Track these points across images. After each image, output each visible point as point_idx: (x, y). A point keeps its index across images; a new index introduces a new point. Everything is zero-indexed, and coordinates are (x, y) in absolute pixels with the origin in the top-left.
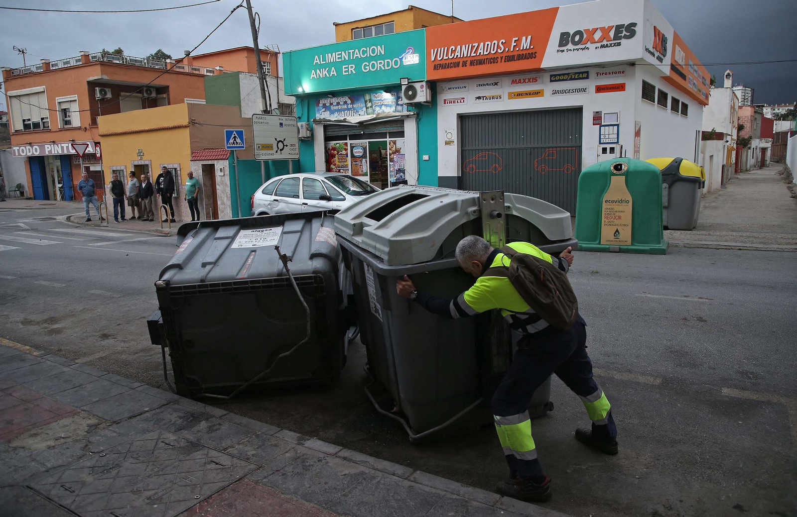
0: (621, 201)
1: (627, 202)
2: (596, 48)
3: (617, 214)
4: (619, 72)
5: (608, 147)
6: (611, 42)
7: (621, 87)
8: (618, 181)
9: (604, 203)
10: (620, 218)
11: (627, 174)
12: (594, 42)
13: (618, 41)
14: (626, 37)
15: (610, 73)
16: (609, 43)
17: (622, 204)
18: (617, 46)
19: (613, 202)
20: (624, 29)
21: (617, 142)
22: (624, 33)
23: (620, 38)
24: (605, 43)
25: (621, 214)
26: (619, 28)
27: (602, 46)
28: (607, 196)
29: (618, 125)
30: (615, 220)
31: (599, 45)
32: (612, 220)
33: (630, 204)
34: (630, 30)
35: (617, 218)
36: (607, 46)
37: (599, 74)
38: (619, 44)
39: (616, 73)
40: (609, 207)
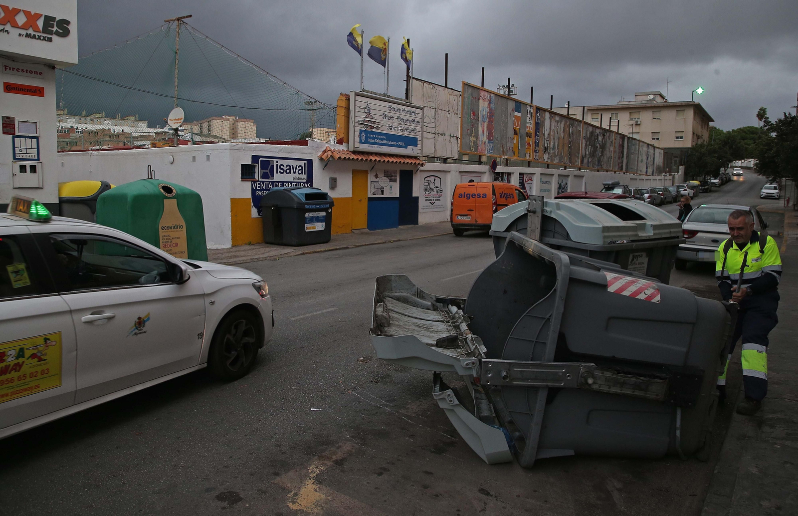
0: (176, 227)
1: (181, 227)
2: (20, 35)
3: (174, 241)
4: (36, 73)
5: (28, 164)
6: (40, 34)
7: (38, 92)
8: (170, 205)
9: (160, 230)
10: (177, 245)
11: (177, 197)
12: (15, 25)
13: (50, 36)
14: (57, 33)
15: (23, 71)
16: (37, 34)
17: (177, 229)
18: (47, 41)
19: (168, 228)
20: (55, 24)
21: (38, 159)
22: (55, 29)
23: (51, 33)
24: (31, 31)
25: (177, 241)
26: (49, 20)
27: (28, 36)
28: (163, 222)
29: (37, 138)
30: (173, 248)
31: (24, 32)
32: (170, 248)
33: (184, 229)
34: (63, 28)
35: (174, 245)
36: (34, 37)
37: (8, 68)
38: (50, 40)
39: (31, 72)
40: (165, 234)
